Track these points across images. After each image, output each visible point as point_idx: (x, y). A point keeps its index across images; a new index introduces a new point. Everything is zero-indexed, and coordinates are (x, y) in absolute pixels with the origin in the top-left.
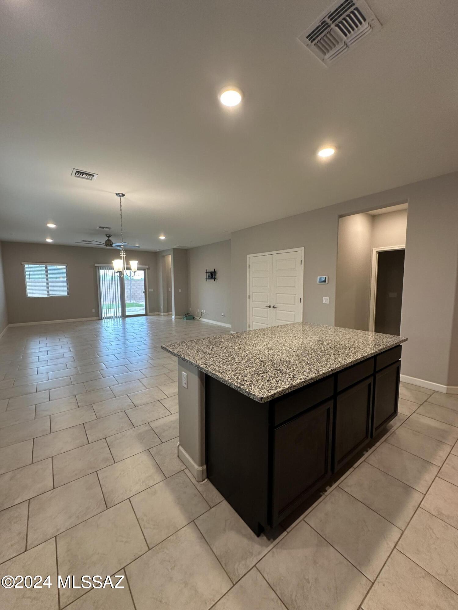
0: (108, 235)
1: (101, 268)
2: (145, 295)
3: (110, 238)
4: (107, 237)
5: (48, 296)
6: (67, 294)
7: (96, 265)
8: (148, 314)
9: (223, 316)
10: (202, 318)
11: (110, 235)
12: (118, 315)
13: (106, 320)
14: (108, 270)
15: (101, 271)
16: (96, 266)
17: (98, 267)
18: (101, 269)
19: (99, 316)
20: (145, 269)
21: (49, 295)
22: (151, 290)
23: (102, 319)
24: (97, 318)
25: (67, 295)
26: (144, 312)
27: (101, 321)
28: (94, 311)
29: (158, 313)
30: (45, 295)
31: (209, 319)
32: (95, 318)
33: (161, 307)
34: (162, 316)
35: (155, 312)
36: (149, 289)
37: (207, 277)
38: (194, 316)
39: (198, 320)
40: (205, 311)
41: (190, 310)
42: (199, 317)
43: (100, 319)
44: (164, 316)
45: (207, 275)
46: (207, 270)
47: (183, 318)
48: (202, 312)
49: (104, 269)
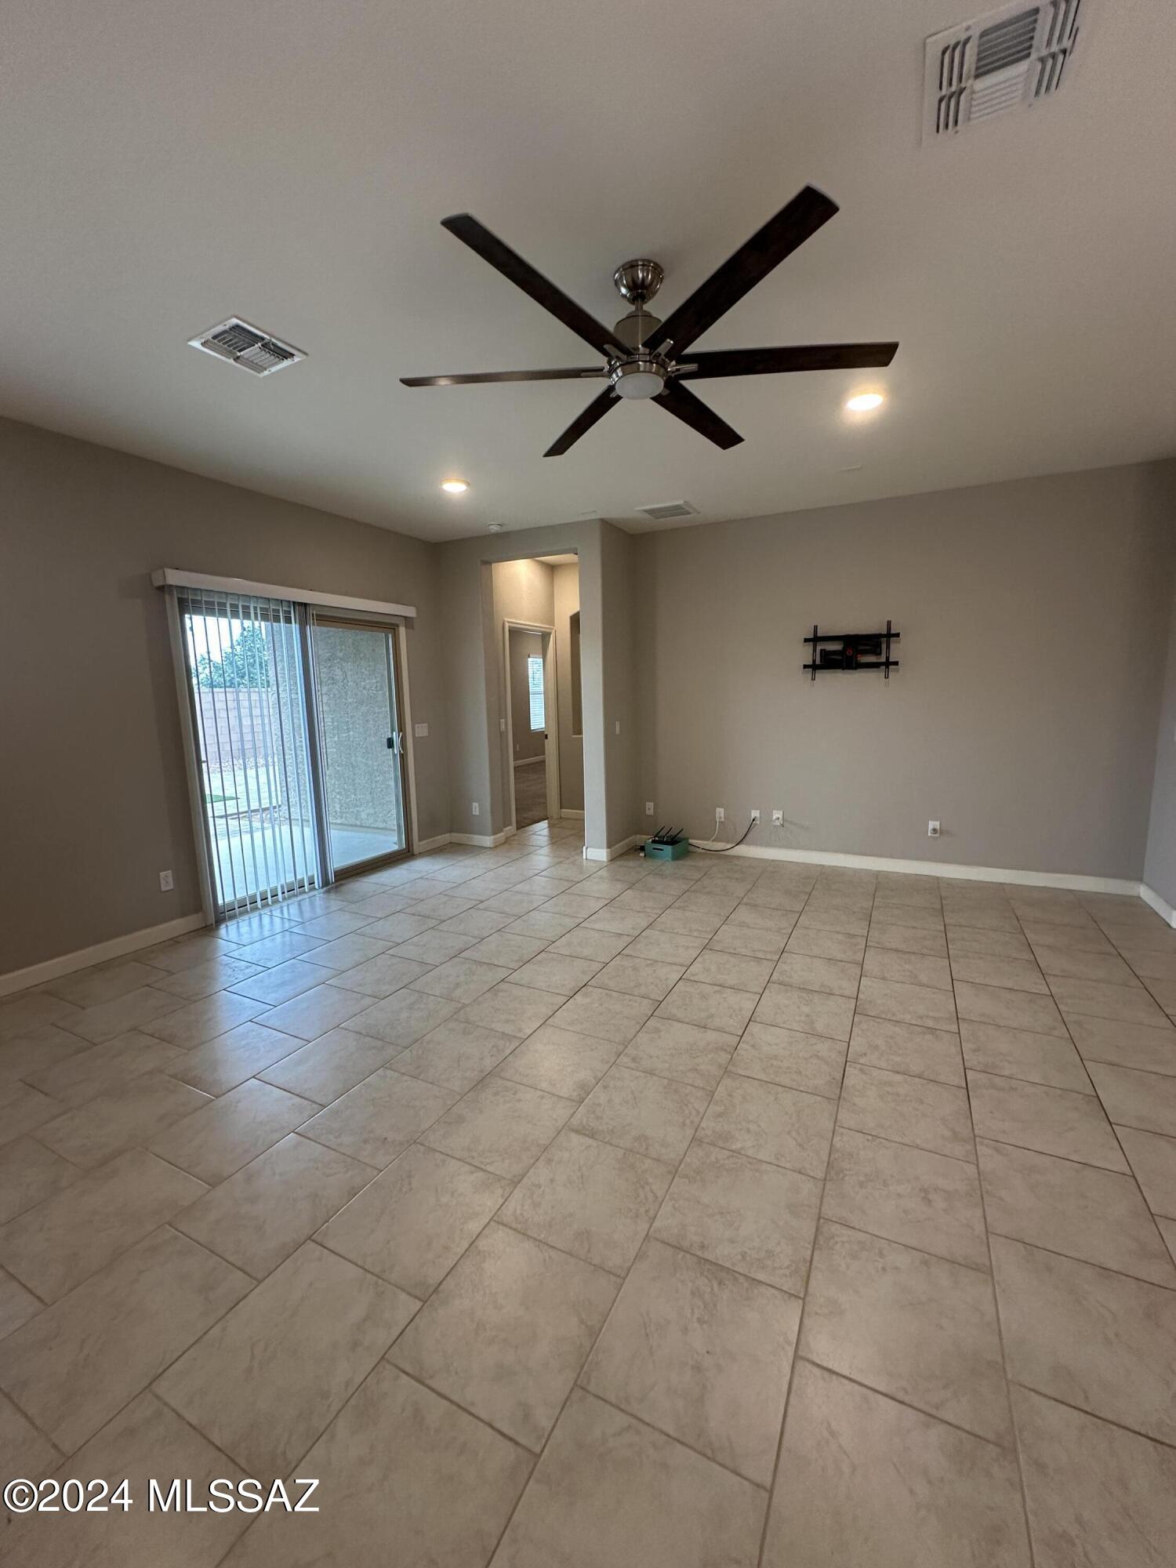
1: (189, 602)
7: (174, 578)
8: (418, 845)
9: (933, 831)
10: (750, 845)
13: (245, 921)
15: (190, 621)
16: (162, 589)
18: (190, 609)
19: (198, 906)
20: (398, 626)
22: (422, 731)
23: (220, 921)
24: (191, 922)
26: (391, 843)
27: (215, 939)
28: (167, 880)
29: (455, 837)
31: (805, 848)
32: (179, 925)
33: (480, 807)
34: (485, 848)
35: (441, 834)
36: (417, 725)
37: (814, 661)
38: (687, 839)
39: (721, 853)
40: (777, 814)
41: (650, 812)
42: (728, 842)
43: (212, 920)
44: (496, 847)
45: (815, 650)
46: (816, 627)
47: (642, 854)
48: (754, 820)
49: (217, 614)
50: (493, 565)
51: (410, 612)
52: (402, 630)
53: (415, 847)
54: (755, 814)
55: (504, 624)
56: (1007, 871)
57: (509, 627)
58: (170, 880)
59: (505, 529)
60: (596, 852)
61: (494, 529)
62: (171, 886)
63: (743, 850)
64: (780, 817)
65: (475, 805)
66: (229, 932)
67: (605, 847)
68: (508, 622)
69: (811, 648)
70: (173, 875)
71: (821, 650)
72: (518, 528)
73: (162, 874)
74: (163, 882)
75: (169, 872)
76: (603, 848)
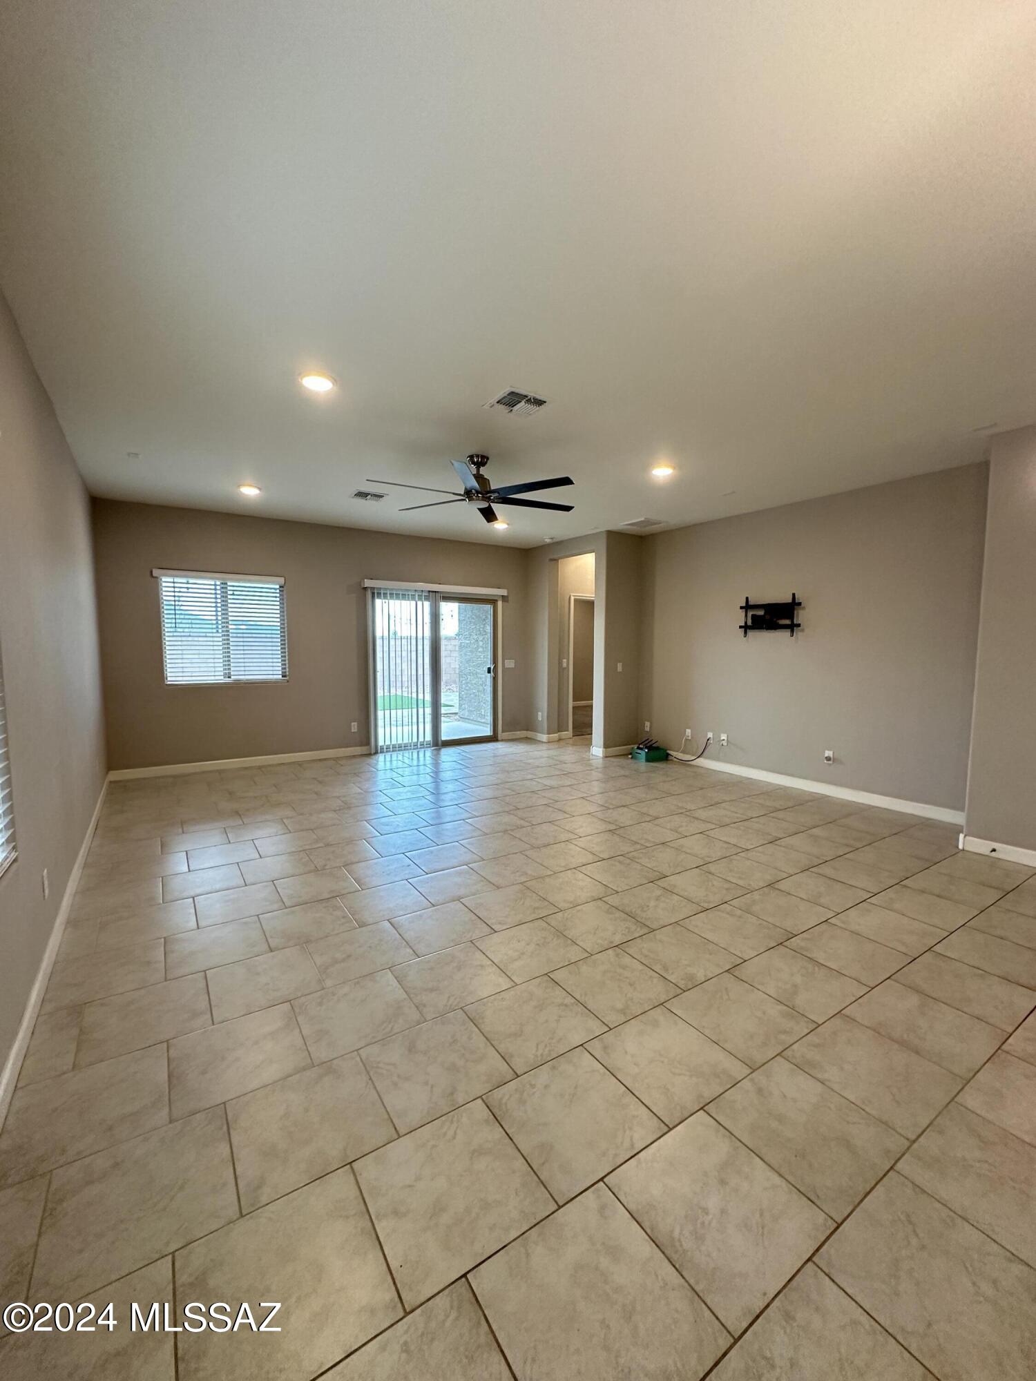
0: (478, 456)
1: (375, 593)
2: (495, 679)
3: (483, 470)
4: (473, 463)
5: (227, 680)
6: (280, 673)
7: (368, 583)
8: (500, 735)
9: (828, 759)
10: (706, 758)
11: (483, 457)
12: (421, 739)
13: (388, 756)
14: (398, 602)
15: (378, 602)
16: (365, 589)
17: (373, 588)
18: (379, 596)
19: (368, 743)
20: (497, 600)
21: (229, 677)
22: (510, 664)
23: (376, 753)
24: (363, 750)
25: (280, 676)
26: (487, 731)
27: (372, 760)
28: (354, 727)
29: (529, 734)
30: (219, 678)
31: (741, 764)
32: (358, 750)
33: (542, 716)
34: (543, 742)
35: (520, 730)
36: (506, 661)
37: (746, 623)
38: (666, 750)
39: (690, 762)
40: (724, 737)
41: (647, 729)
42: (693, 755)
43: (373, 751)
44: (549, 742)
45: (746, 616)
46: (747, 598)
47: (630, 756)
48: (708, 740)
49: (389, 598)
50: (560, 561)
51: (504, 592)
52: (500, 604)
53: (499, 736)
54: (710, 735)
55: (570, 598)
56: (887, 798)
57: (575, 599)
58: (356, 727)
59: (555, 540)
60: (597, 750)
61: (548, 541)
62: (356, 730)
63: (702, 762)
64: (726, 739)
65: (540, 713)
66: (381, 760)
67: (602, 747)
68: (574, 596)
69: (744, 614)
70: (358, 726)
71: (752, 615)
72: (566, 539)
73: (353, 724)
74: (353, 728)
75: (356, 723)
76: (600, 747)
